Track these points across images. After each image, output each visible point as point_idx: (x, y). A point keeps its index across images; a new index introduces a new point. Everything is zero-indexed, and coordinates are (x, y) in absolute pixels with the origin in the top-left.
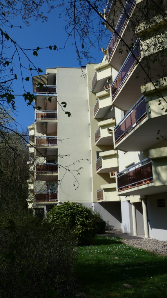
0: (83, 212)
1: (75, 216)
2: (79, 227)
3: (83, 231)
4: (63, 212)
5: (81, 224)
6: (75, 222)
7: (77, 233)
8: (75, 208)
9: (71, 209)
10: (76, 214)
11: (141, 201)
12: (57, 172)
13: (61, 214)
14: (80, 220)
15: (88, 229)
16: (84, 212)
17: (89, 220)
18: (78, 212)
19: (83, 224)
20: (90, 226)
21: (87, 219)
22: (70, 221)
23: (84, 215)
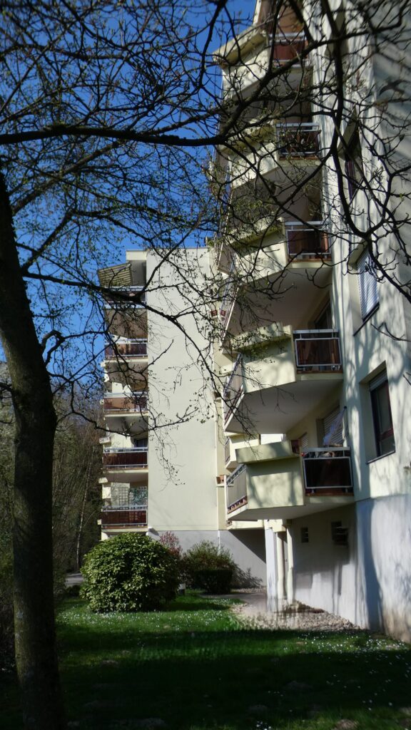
0: (149, 551)
1: (132, 559)
2: (138, 578)
3: (144, 586)
4: (111, 551)
5: (141, 574)
6: (132, 569)
7: (135, 588)
8: (134, 544)
9: (128, 547)
10: (136, 556)
11: (284, 530)
12: (146, 467)
13: (108, 555)
14: (140, 566)
15: (154, 584)
16: (151, 552)
17: (160, 567)
18: (139, 552)
19: (147, 574)
20: (160, 576)
21: (155, 565)
22: (122, 568)
23: (149, 557)
